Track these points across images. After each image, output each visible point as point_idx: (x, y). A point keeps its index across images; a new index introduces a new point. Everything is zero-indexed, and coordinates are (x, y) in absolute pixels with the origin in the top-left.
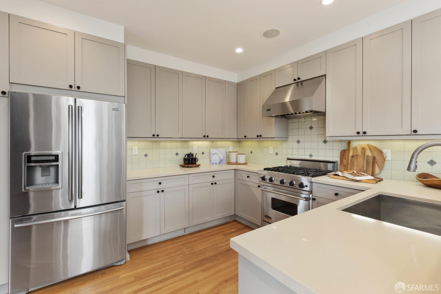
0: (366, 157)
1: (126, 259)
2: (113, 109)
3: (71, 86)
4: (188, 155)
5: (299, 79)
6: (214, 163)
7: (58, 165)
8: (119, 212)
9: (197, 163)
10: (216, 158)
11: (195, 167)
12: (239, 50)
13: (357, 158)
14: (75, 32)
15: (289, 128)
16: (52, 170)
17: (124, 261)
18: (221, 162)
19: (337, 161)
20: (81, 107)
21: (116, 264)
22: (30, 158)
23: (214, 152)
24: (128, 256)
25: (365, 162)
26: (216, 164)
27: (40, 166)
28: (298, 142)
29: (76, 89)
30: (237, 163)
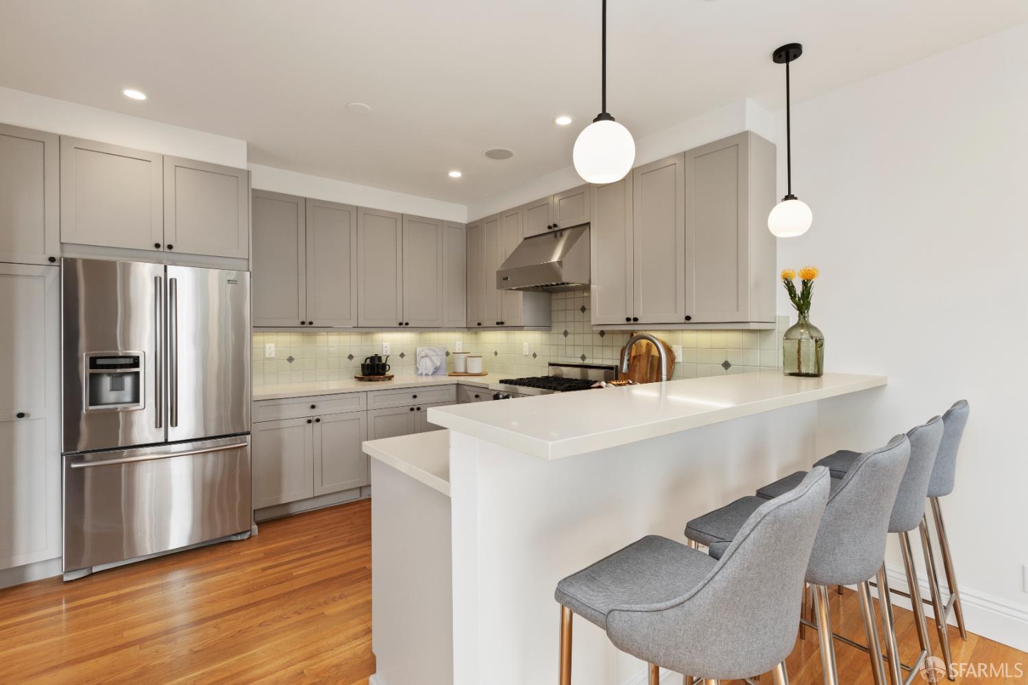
0: (650, 359)
1: (251, 530)
2: (229, 281)
3: (157, 246)
4: (372, 359)
5: (555, 226)
6: (424, 374)
7: (137, 374)
8: (239, 451)
9: (387, 373)
10: (427, 365)
11: (383, 380)
12: (455, 174)
13: (639, 360)
14: (163, 157)
15: (553, 309)
16: (128, 381)
17: (249, 533)
18: (436, 371)
19: (617, 366)
20: (176, 280)
21: (234, 538)
22: (95, 361)
23: (423, 354)
24: (255, 527)
25: (649, 367)
26: (427, 375)
27: (109, 374)
28: (566, 334)
29: (166, 250)
30: (466, 374)
